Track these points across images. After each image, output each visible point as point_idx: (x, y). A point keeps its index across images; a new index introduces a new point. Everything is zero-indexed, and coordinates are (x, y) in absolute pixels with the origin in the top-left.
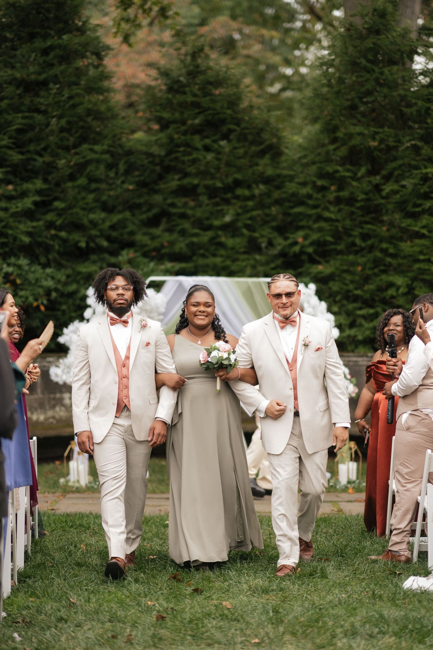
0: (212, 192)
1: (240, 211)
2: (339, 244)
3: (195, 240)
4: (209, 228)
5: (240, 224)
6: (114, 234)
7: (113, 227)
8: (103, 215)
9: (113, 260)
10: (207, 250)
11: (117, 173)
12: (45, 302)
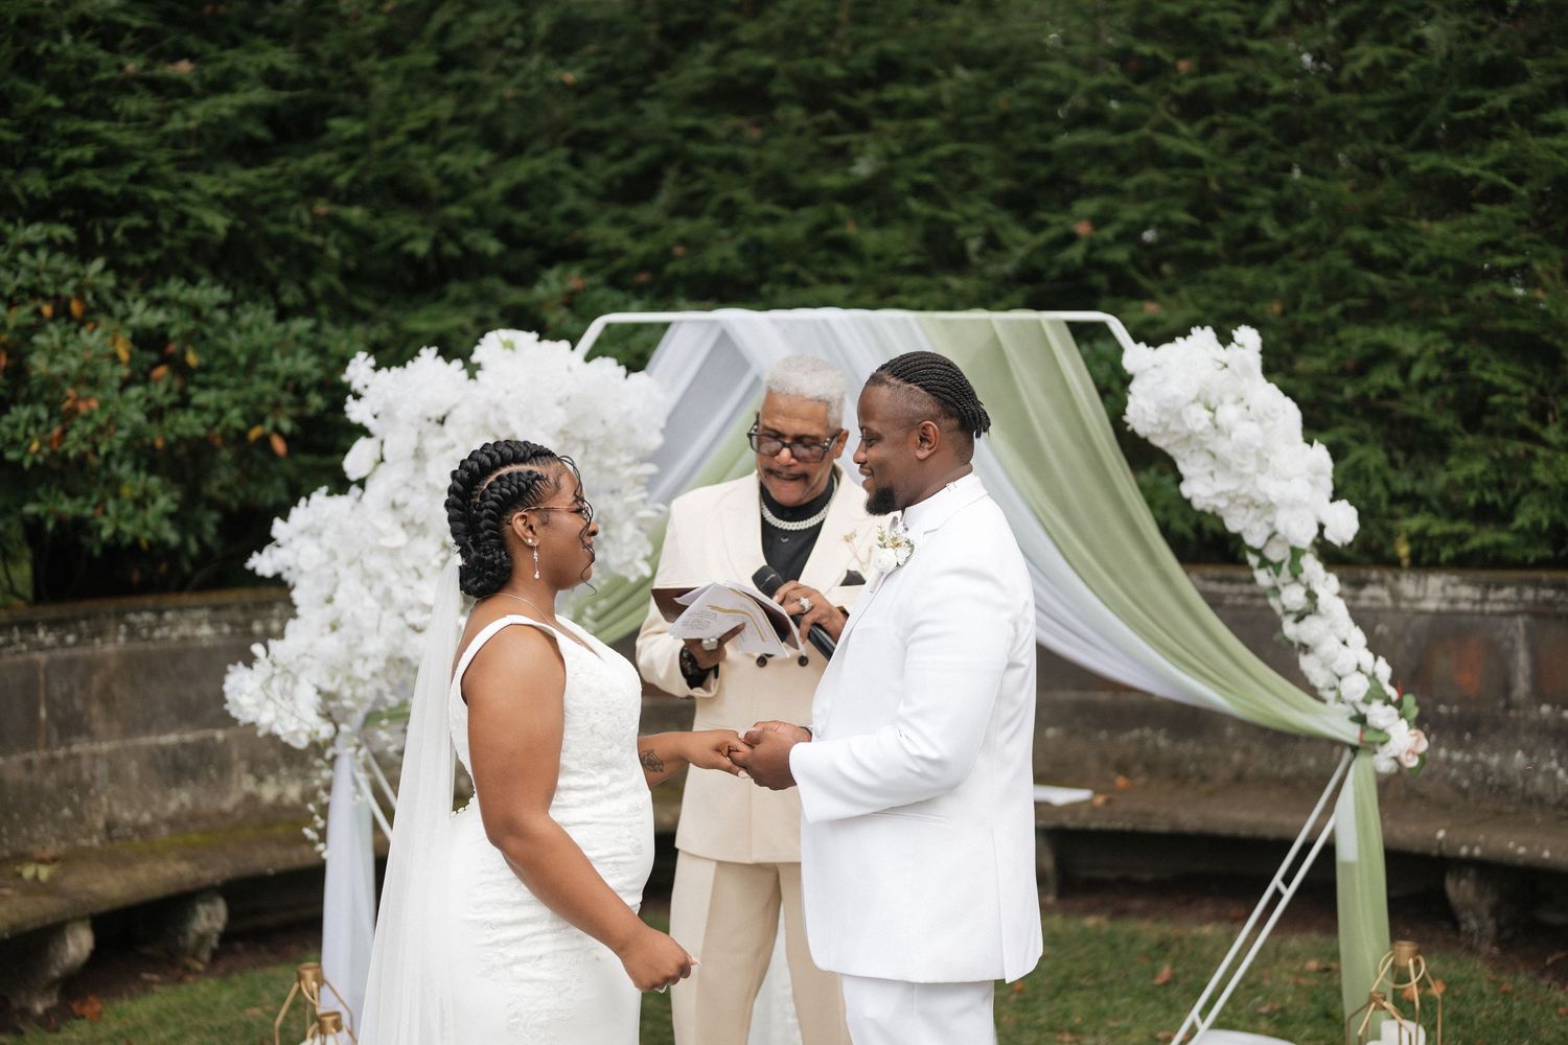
0: (815, 95)
1: (897, 149)
2: (1206, 235)
3: (767, 233)
4: (807, 198)
5: (900, 185)
6: (521, 218)
7: (516, 197)
8: (484, 158)
9: (515, 296)
10: (803, 263)
11: (528, 41)
12: (286, 426)
